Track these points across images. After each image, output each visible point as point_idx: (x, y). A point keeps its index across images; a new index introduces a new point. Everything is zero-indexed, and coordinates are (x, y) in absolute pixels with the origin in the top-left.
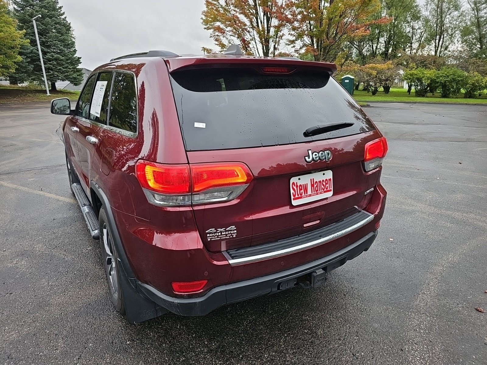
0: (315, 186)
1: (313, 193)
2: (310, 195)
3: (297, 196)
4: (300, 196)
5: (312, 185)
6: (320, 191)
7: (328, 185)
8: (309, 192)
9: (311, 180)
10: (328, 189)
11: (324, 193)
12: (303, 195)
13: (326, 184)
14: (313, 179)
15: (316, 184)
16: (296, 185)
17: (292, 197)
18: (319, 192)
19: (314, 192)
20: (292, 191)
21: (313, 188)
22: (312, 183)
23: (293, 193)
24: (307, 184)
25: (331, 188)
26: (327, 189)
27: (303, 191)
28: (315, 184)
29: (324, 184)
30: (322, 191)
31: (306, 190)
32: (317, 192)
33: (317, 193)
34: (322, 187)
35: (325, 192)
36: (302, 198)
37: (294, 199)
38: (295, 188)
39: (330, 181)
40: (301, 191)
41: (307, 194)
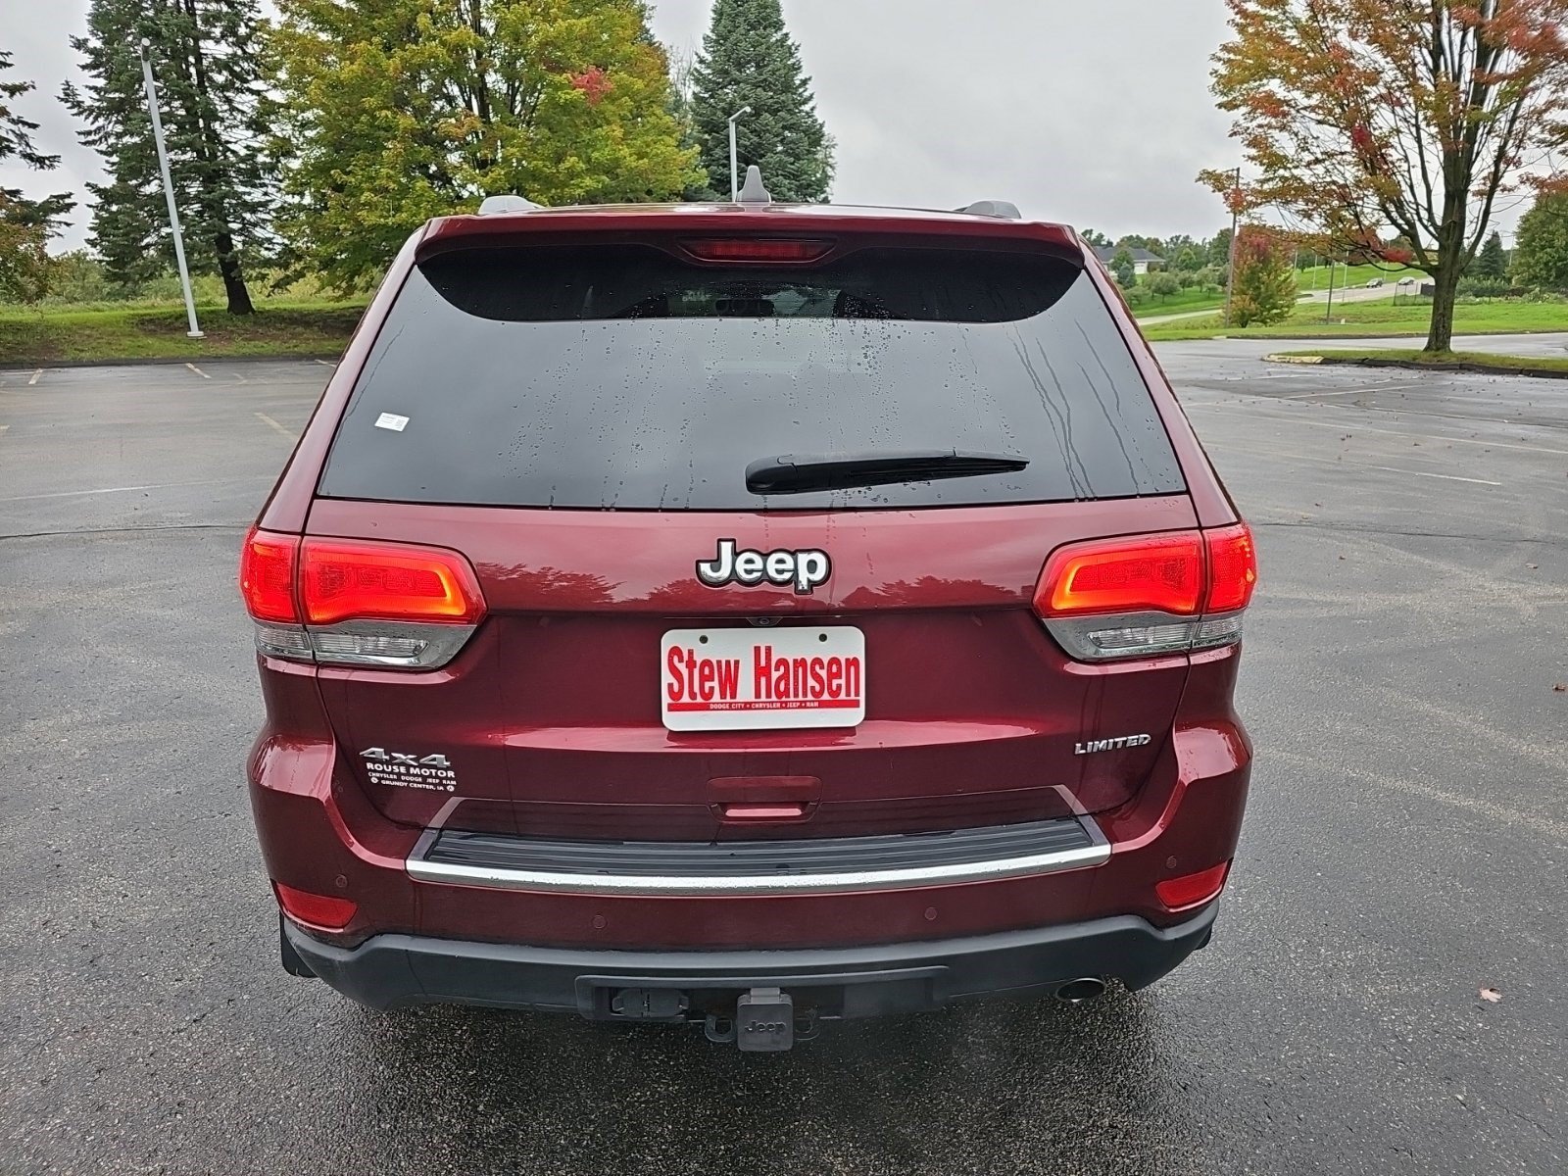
0: (775, 675)
1: (763, 698)
2: (747, 706)
3: (686, 699)
4: (699, 700)
5: (762, 671)
6: (796, 695)
7: (842, 681)
8: (745, 690)
9: (757, 649)
10: (843, 696)
11: (819, 707)
12: (716, 698)
13: (832, 676)
14: (768, 650)
15: (782, 669)
16: (686, 658)
17: (666, 699)
18: (792, 699)
19: (768, 695)
20: (667, 678)
21: (763, 681)
22: (763, 663)
23: (670, 686)
24: (737, 663)
25: (857, 694)
26: (832, 693)
27: (715, 684)
28: (777, 669)
29: (823, 673)
30: (810, 697)
31: (730, 682)
32: (784, 699)
33: (786, 702)
34: (811, 682)
35: (823, 705)
36: (708, 709)
37: (671, 708)
38: (682, 667)
39: (852, 669)
40: (707, 685)
41: (733, 696)
